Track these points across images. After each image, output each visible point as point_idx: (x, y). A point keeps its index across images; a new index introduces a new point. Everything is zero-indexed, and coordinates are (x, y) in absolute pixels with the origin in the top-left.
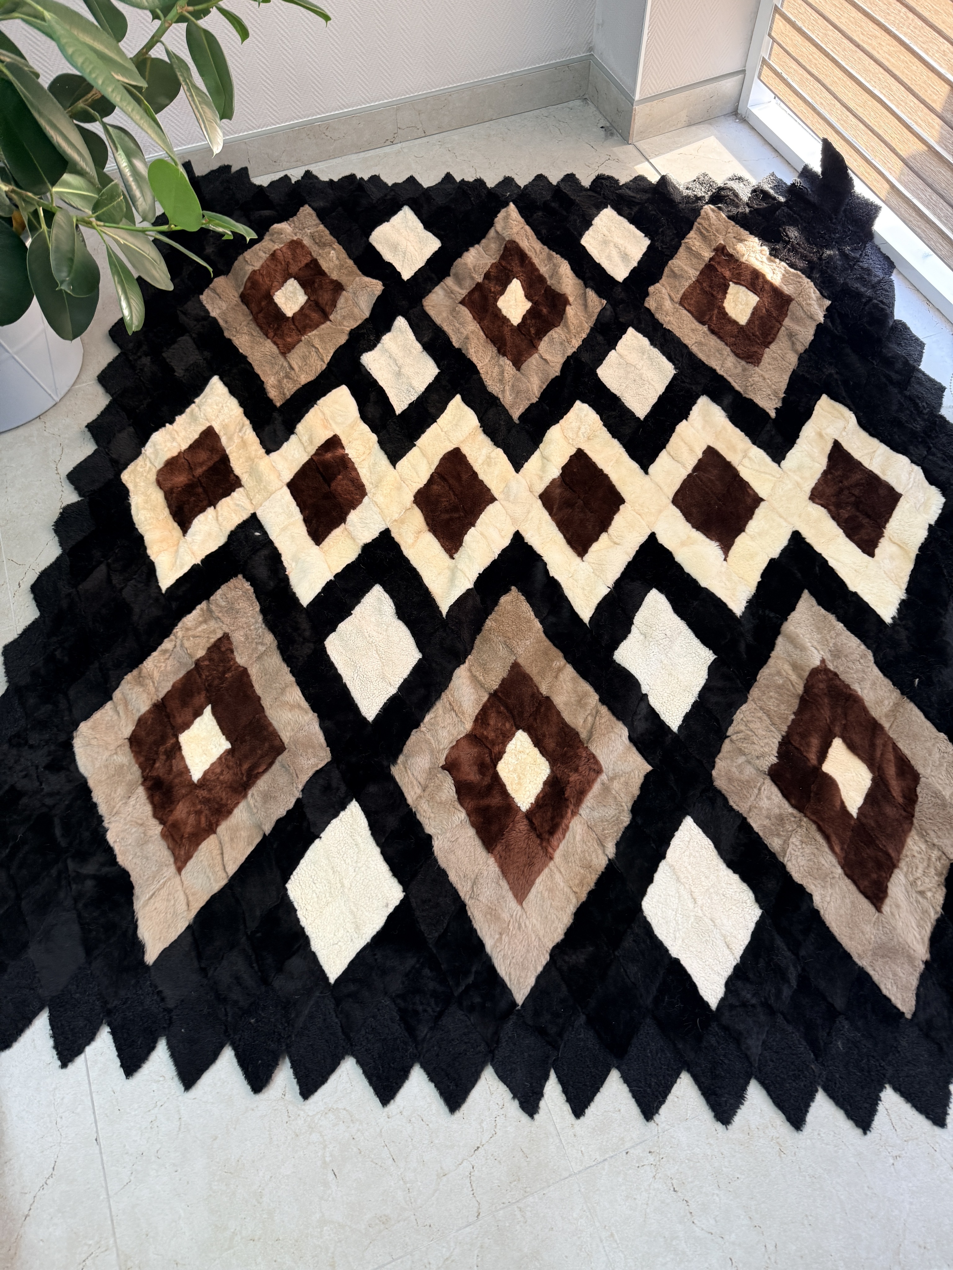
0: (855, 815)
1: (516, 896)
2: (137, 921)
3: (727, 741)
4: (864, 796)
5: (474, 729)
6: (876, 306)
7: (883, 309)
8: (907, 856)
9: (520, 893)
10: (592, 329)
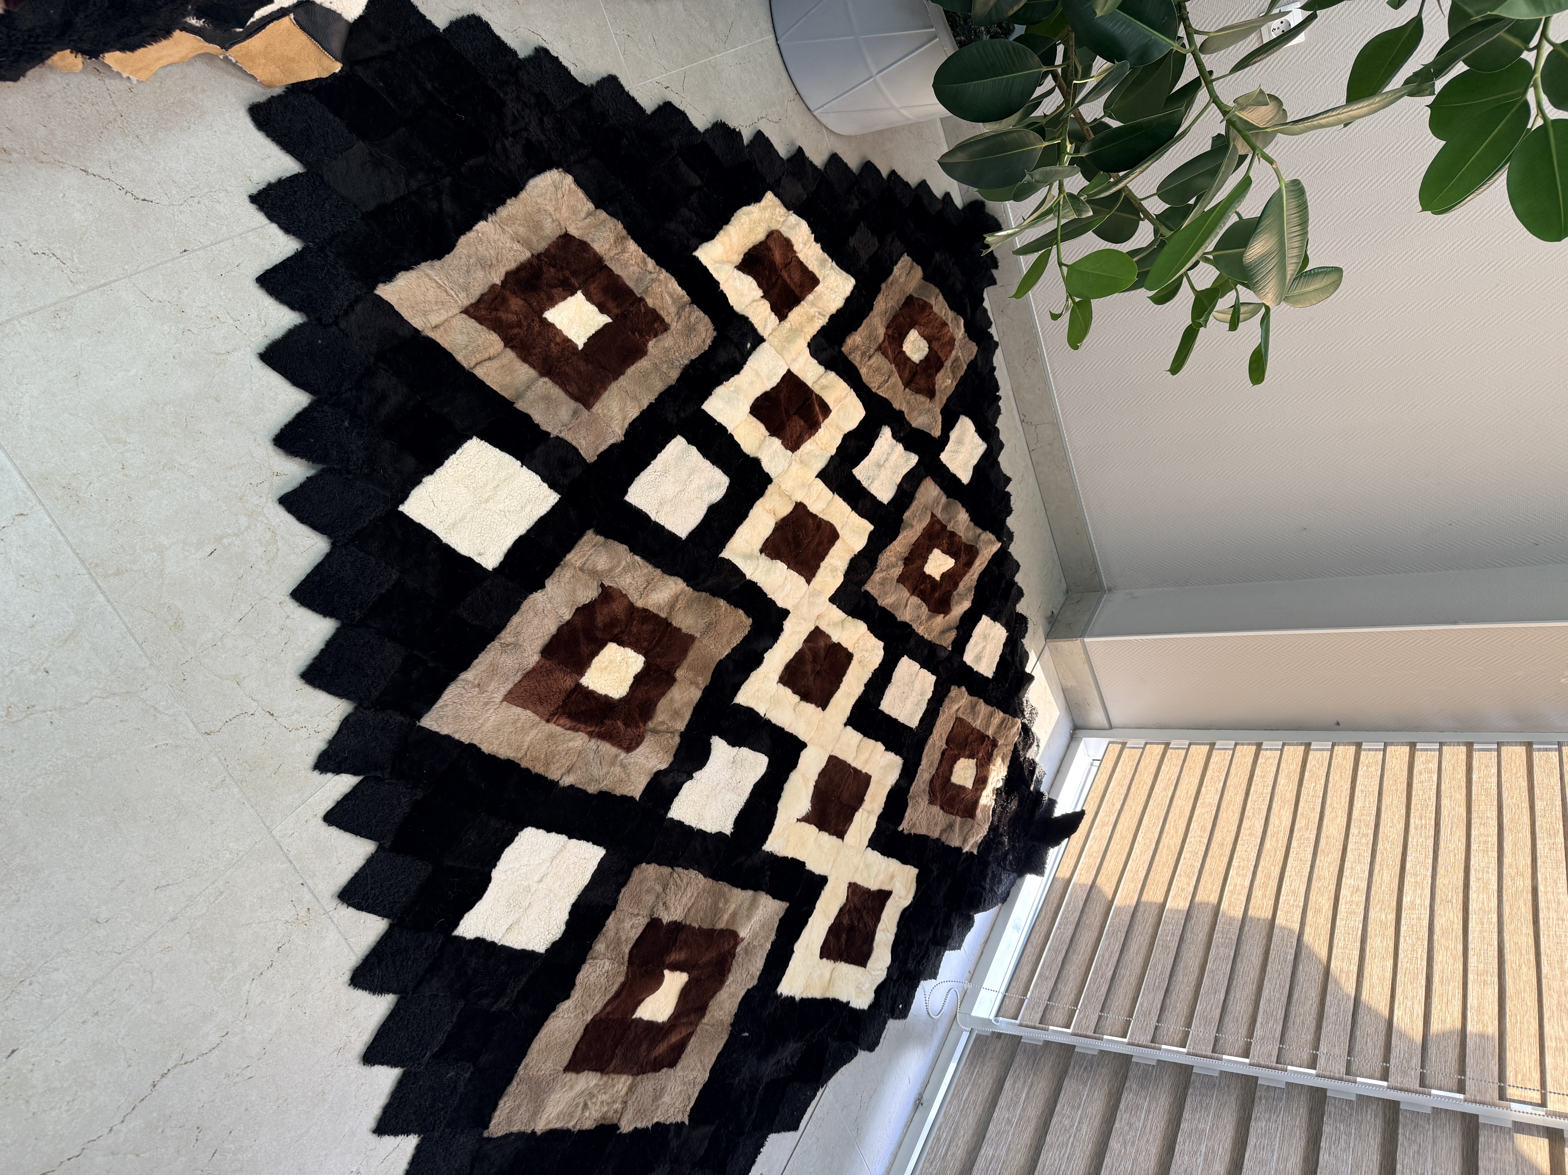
0: (634, 1017)
1: (510, 692)
2: (412, 269)
3: (670, 869)
4: (651, 1019)
5: (637, 609)
6: (981, 896)
7: (980, 902)
8: (613, 1079)
9: (514, 697)
10: (930, 642)
